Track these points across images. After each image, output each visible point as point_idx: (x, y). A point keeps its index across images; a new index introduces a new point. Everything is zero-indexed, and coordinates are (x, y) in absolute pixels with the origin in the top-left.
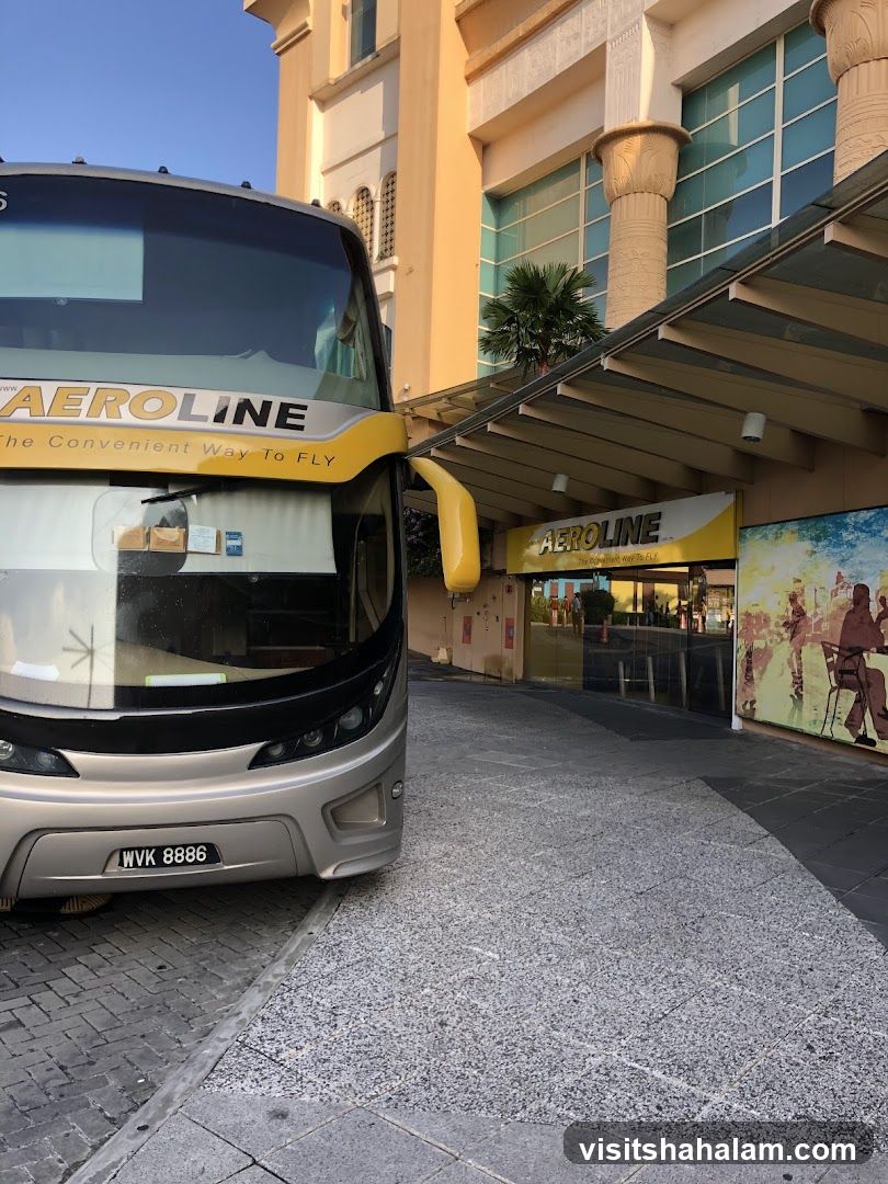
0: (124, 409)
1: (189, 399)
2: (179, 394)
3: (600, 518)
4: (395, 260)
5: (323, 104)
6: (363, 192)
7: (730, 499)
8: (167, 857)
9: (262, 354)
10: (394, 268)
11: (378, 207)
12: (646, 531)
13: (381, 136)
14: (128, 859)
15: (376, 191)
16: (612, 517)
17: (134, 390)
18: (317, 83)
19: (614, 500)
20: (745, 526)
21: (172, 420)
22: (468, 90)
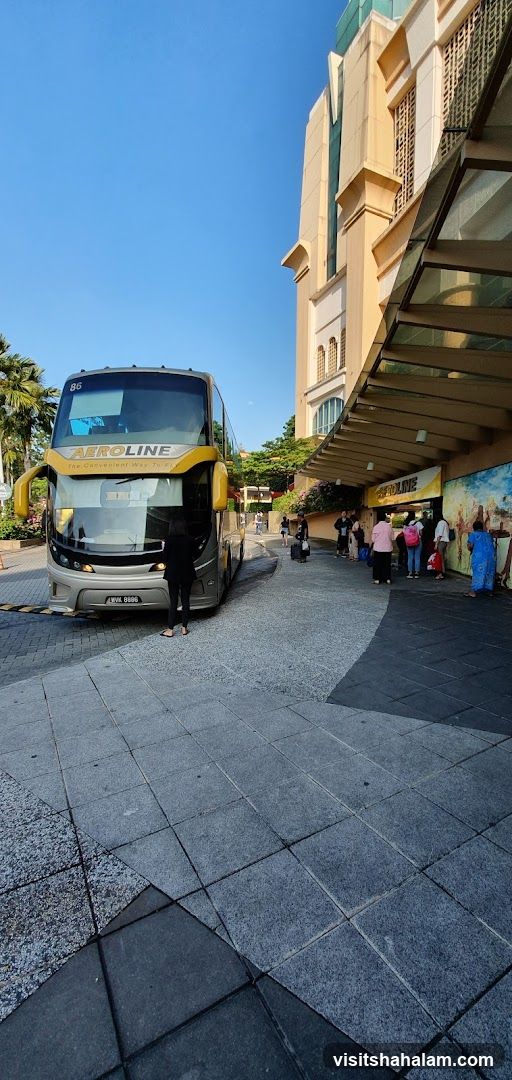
0: (108, 453)
1: (129, 448)
2: (126, 446)
3: (397, 481)
4: (345, 369)
5: (315, 301)
6: (333, 340)
7: (440, 469)
8: (126, 600)
9: (172, 428)
10: (345, 373)
11: (339, 345)
12: (410, 486)
13: (341, 311)
14: (113, 600)
15: (338, 339)
16: (401, 480)
17: (111, 446)
18: (312, 293)
19: (402, 473)
20: (444, 481)
21: (123, 456)
22: (379, 284)
